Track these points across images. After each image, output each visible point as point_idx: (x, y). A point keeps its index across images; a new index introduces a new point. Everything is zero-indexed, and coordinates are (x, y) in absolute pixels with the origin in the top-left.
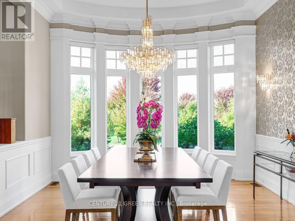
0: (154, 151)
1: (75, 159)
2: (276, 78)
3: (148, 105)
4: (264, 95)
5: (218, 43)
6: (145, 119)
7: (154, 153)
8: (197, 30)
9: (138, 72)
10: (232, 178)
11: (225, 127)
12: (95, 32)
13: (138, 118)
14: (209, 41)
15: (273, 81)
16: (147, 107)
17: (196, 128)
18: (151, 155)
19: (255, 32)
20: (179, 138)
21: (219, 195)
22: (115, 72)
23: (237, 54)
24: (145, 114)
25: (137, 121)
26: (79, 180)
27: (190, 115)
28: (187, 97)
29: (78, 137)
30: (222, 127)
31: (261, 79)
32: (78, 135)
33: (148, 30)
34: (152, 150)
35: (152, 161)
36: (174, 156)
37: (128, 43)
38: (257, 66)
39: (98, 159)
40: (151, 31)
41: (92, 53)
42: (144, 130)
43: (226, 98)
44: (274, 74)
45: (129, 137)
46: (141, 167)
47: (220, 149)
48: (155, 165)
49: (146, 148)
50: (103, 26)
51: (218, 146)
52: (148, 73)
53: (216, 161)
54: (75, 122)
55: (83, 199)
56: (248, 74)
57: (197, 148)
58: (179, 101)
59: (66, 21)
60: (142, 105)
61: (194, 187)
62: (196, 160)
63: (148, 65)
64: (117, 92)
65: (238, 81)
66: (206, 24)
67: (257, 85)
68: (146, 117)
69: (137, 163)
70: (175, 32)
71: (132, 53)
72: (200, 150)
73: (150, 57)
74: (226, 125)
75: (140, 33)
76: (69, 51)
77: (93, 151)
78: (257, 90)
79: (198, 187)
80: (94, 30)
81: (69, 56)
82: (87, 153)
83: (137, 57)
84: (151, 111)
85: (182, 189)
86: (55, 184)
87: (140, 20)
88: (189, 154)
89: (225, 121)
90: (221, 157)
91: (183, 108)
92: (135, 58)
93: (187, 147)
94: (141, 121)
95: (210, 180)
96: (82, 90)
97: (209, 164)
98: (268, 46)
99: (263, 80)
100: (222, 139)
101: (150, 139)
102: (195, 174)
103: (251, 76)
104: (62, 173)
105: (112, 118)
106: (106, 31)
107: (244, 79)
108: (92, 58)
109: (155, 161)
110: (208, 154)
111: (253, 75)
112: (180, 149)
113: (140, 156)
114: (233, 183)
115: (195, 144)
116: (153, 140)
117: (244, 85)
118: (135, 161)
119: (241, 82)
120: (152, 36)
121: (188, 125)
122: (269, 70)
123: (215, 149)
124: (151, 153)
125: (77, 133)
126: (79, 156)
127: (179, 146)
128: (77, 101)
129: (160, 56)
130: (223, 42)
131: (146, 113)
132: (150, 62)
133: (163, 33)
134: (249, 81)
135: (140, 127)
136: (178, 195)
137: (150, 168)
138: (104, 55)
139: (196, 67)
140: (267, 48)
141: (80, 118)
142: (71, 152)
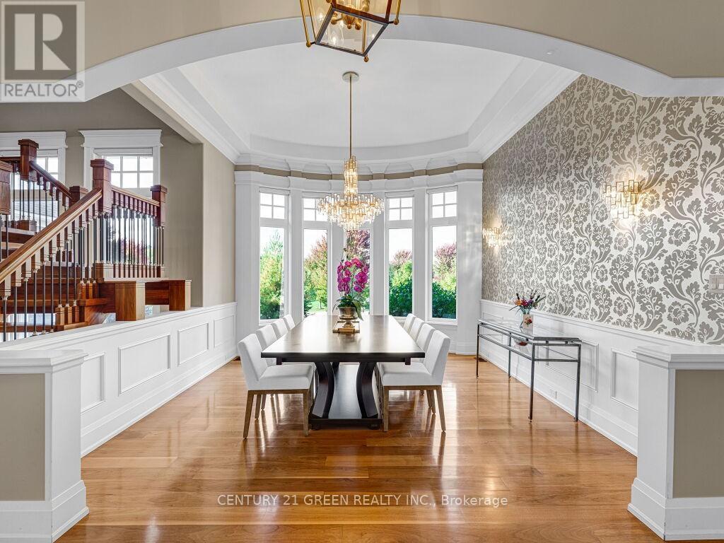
0: (358, 320)
1: (261, 329)
2: (506, 233)
3: (351, 264)
4: (491, 252)
5: (437, 190)
6: (347, 280)
7: (358, 322)
8: (413, 174)
9: (340, 225)
10: (450, 351)
11: (446, 291)
12: (290, 175)
13: (338, 280)
14: (427, 188)
15: (501, 236)
16: (349, 266)
17: (411, 292)
18: (354, 324)
19: (482, 178)
20: (390, 304)
21: (433, 374)
22: (316, 225)
23: (460, 204)
24: (346, 274)
25: (337, 284)
26: (264, 355)
27: (407, 276)
28: (403, 255)
29: (271, 303)
30: (442, 291)
31: (488, 233)
32: (272, 301)
33: (351, 174)
34: (356, 318)
35: (355, 332)
36: (384, 325)
37: (329, 190)
38: (483, 218)
39: (291, 329)
40: (355, 174)
41: (287, 201)
42: (345, 294)
43: (450, 256)
44: (503, 228)
45: (330, 303)
46: (343, 339)
47: (439, 317)
48: (358, 336)
49: (348, 316)
50: (300, 169)
51: (436, 314)
52: (351, 225)
53: (432, 332)
54: (268, 285)
55: (270, 378)
56: (473, 228)
57: (411, 316)
58: (392, 259)
59: (254, 162)
60: (344, 264)
61: (404, 363)
62: (409, 331)
63: (351, 215)
64: (319, 249)
65: (461, 237)
66: (423, 167)
67: (484, 240)
68: (349, 279)
69: (337, 334)
70: (386, 176)
71: (332, 201)
72: (414, 318)
73: (354, 206)
74: (448, 289)
75: (340, 177)
76: (258, 199)
77: (285, 320)
78: (483, 246)
79: (408, 363)
80: (289, 174)
81: (258, 205)
82: (276, 321)
83: (338, 207)
84: (355, 271)
85: (390, 366)
86: (238, 359)
87: (342, 162)
88: (400, 323)
89: (447, 283)
90: (437, 327)
91: (399, 268)
92: (335, 207)
93: (400, 314)
94: (343, 283)
95: (422, 355)
96: (277, 247)
97: (423, 336)
98: (496, 194)
99: (490, 234)
100: (441, 305)
101: (353, 305)
102: (406, 346)
103: (476, 230)
104: (243, 346)
105: (313, 279)
106: (303, 175)
107: (468, 233)
108: (286, 207)
109: (358, 332)
110: (423, 324)
111: (479, 228)
112: (391, 317)
113: (341, 326)
114: (451, 358)
115: (409, 311)
116: (357, 306)
117: (468, 240)
118: (334, 332)
119: (465, 237)
120: (356, 181)
121: (401, 289)
122: (497, 224)
123: (433, 316)
124: (355, 322)
125: (271, 298)
126: (266, 326)
127: (391, 313)
128: (271, 260)
129: (366, 205)
130: (443, 188)
131: (348, 274)
132: (353, 212)
133: (372, 177)
134: (474, 236)
135: (341, 290)
136: (385, 373)
137: (353, 340)
138: (301, 204)
139: (411, 218)
140: (495, 196)
141: (274, 280)
142: (260, 321)
